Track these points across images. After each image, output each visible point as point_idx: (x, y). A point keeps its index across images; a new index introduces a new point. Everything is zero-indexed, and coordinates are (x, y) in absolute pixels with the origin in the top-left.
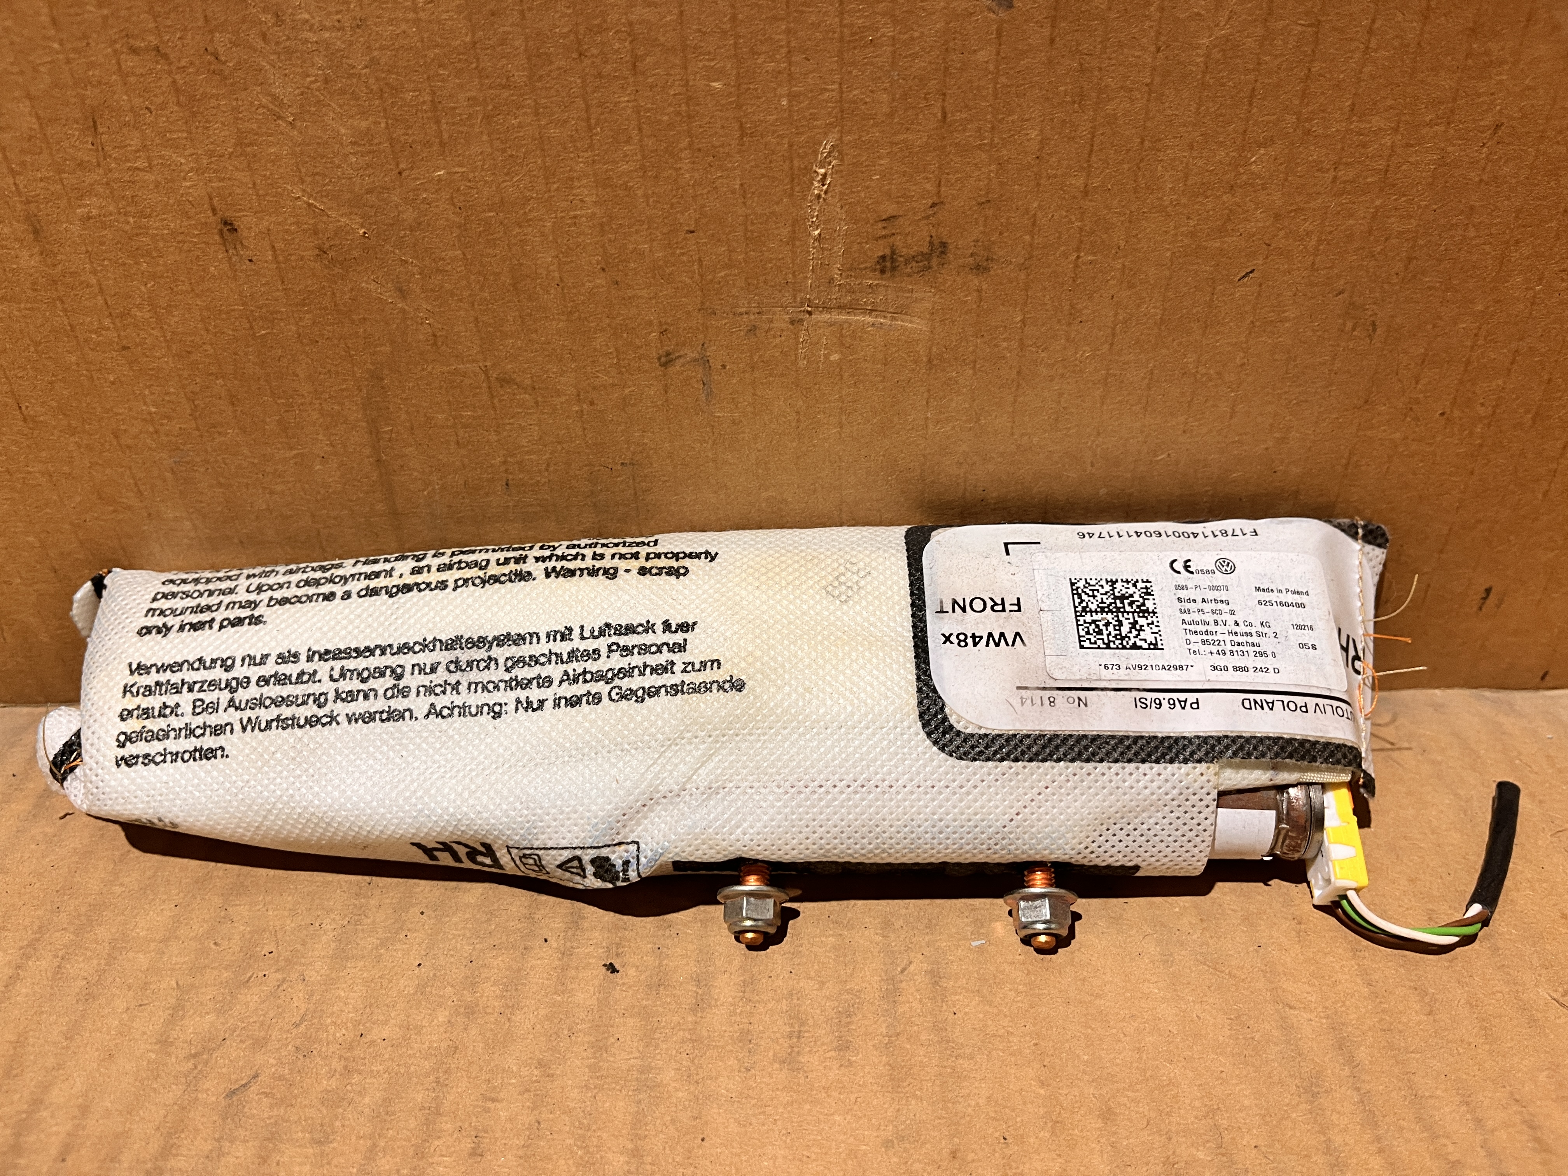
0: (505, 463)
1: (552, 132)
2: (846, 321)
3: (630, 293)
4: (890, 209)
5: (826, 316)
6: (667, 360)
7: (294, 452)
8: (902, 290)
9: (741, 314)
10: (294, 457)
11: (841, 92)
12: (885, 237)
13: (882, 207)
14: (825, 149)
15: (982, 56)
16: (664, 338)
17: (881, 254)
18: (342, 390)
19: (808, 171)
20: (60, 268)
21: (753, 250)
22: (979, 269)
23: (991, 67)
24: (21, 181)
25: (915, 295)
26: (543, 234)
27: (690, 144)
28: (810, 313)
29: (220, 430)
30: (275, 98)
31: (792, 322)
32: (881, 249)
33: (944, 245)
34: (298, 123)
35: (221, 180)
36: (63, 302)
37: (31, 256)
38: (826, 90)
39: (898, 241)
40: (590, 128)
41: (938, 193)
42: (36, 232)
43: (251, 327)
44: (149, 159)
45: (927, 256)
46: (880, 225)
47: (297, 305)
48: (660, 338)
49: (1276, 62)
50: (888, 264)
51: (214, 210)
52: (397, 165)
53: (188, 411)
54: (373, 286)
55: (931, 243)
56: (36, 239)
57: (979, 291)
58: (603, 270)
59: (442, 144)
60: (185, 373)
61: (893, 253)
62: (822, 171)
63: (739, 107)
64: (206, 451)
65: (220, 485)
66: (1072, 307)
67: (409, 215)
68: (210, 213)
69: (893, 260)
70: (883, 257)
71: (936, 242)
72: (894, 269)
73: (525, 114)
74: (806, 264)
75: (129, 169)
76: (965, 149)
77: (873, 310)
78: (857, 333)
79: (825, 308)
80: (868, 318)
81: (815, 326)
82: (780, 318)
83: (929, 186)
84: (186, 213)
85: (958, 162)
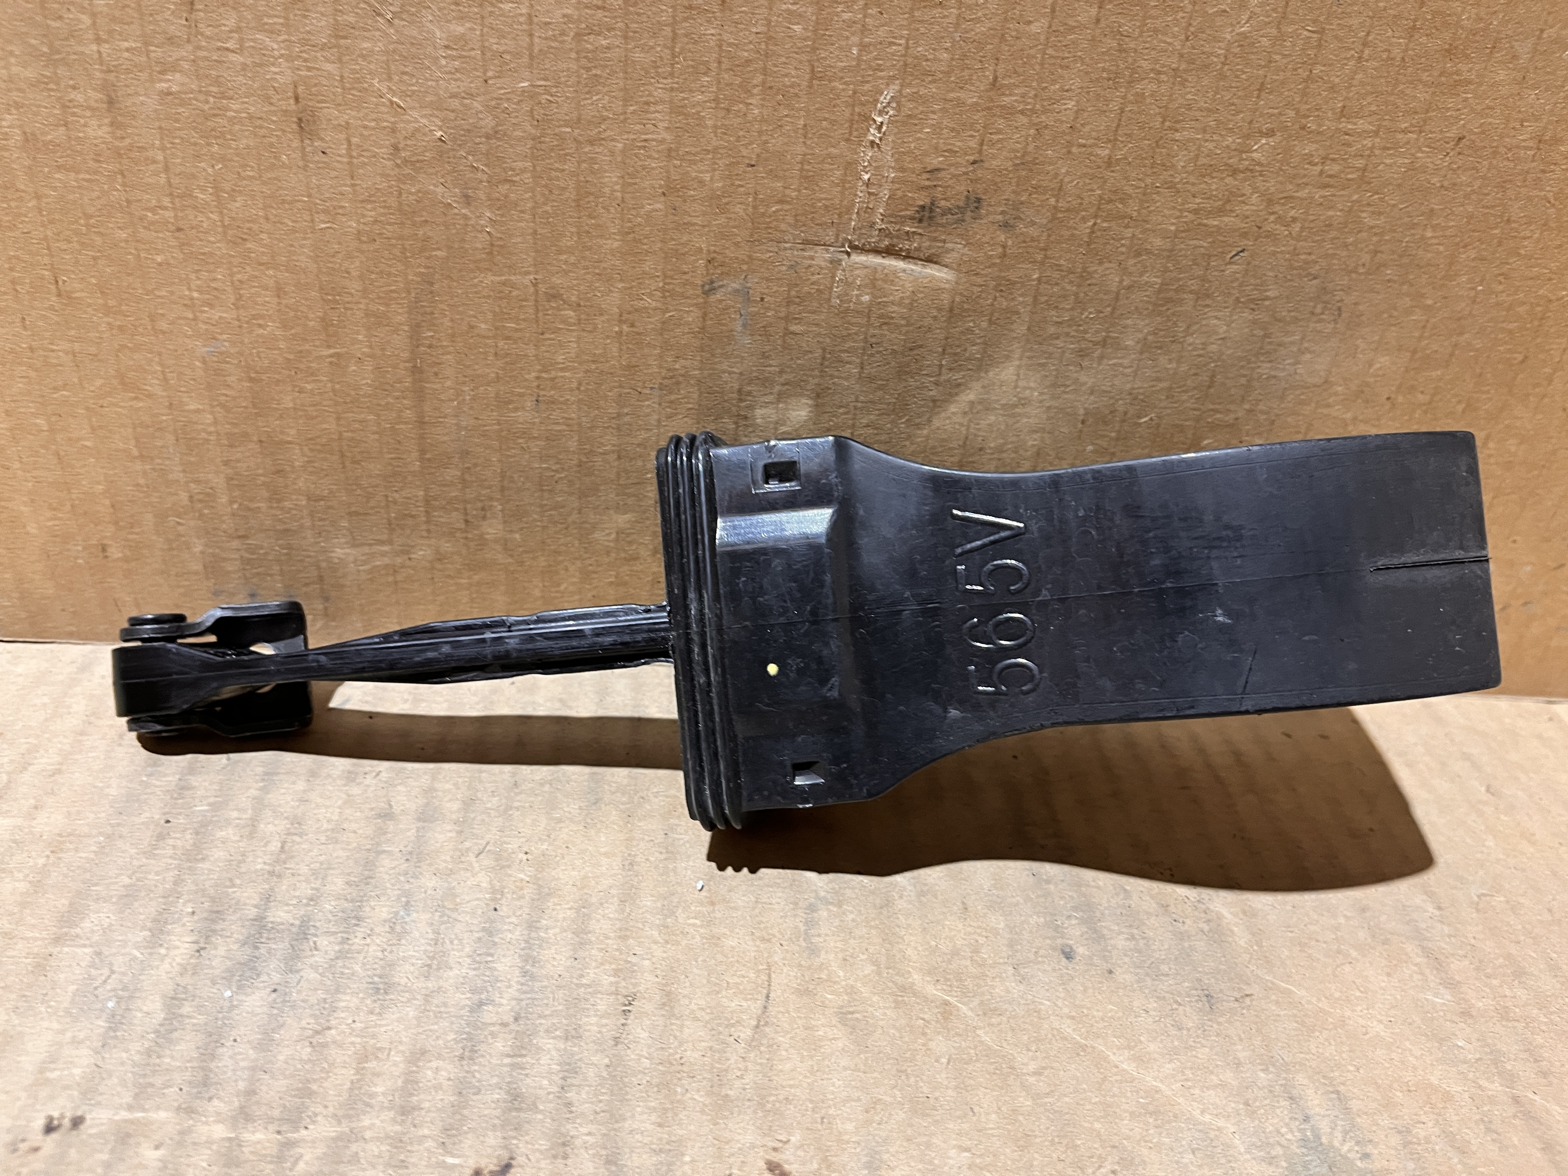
0: (538, 378)
1: (638, 55)
2: (880, 265)
3: (687, 219)
4: (936, 161)
5: (863, 258)
6: (710, 289)
7: (332, 351)
8: (935, 239)
9: (785, 249)
10: (331, 356)
11: (907, 48)
12: (927, 187)
13: (928, 160)
14: (885, 99)
16: (710, 266)
17: (922, 203)
18: (391, 291)
19: (867, 119)
20: (128, 141)
21: (806, 189)
22: (1006, 226)
23: (1042, 38)
24: (105, 48)
25: (947, 245)
26: (612, 153)
27: (764, 83)
28: (848, 254)
29: (261, 322)
31: (831, 262)
32: (922, 199)
33: (978, 200)
34: (396, 21)
35: (309, 69)
36: (124, 176)
37: (99, 126)
38: (895, 44)
39: (938, 193)
40: (674, 56)
41: (980, 152)
42: (111, 102)
43: (312, 221)
44: (241, 41)
45: (962, 210)
46: (926, 176)
47: (362, 201)
48: (706, 266)
49: (1285, 61)
50: (927, 214)
51: (297, 99)
52: (485, 74)
53: (232, 300)
54: (440, 190)
55: (967, 198)
56: (109, 110)
57: (1004, 247)
58: (664, 194)
59: (531, 57)
60: (236, 261)
61: (932, 204)
62: (879, 119)
63: (814, 49)
64: (242, 342)
65: (251, 380)
66: (1084, 270)
67: (488, 122)
68: (292, 101)
69: (931, 211)
70: (923, 207)
71: (972, 198)
72: (930, 218)
73: (615, 36)
74: (853, 205)
75: (219, 49)
76: (1009, 112)
77: (908, 257)
78: (891, 277)
79: (862, 250)
80: (901, 264)
81: (853, 267)
82: (821, 256)
83: (973, 144)
84: (267, 99)
85: (1001, 123)
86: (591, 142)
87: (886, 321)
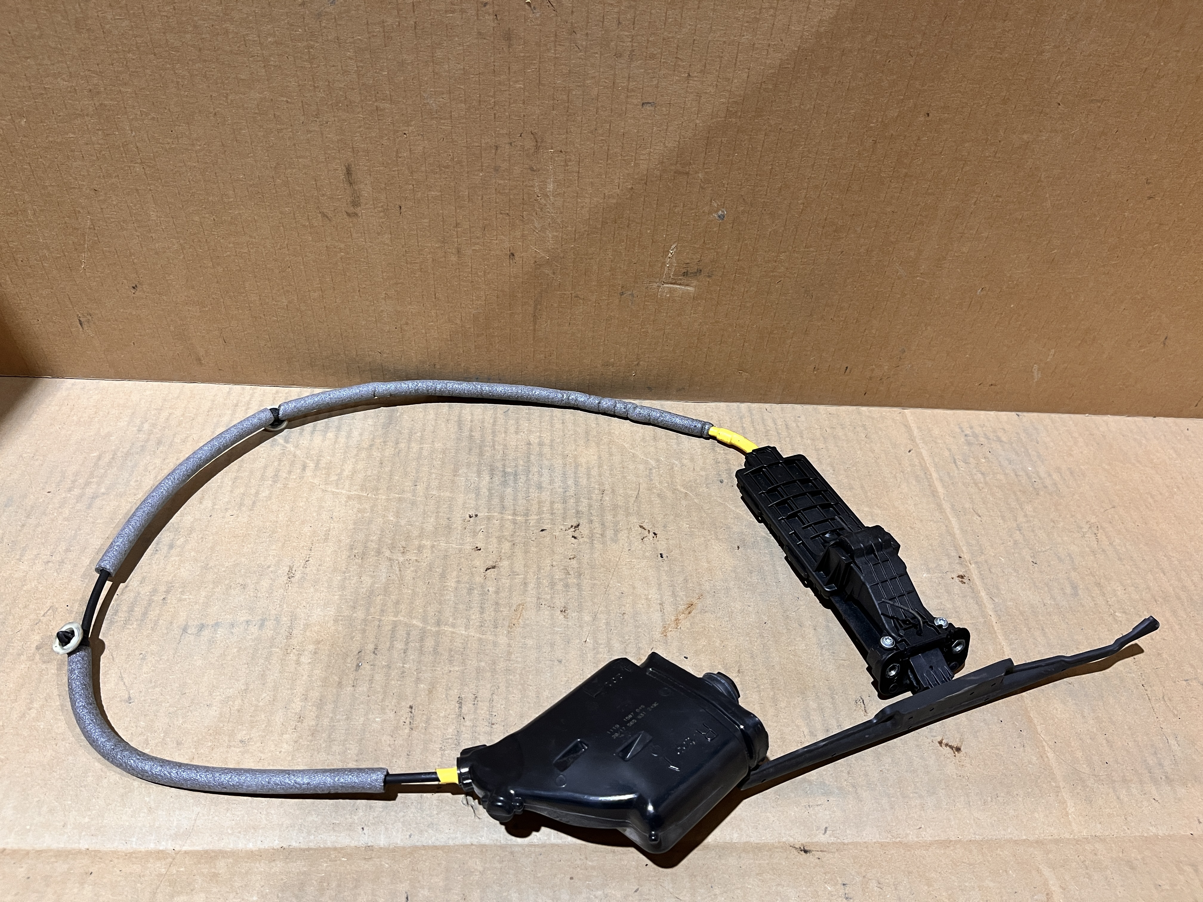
1: (604, 239)
2: (673, 287)
3: (616, 277)
4: (688, 261)
5: (667, 285)
6: (622, 294)
8: (688, 280)
11: (679, 235)
12: (686, 268)
13: (686, 261)
14: (673, 246)
15: (715, 229)
16: (622, 288)
18: (530, 296)
19: (668, 251)
20: (462, 261)
21: (651, 269)
22: (709, 276)
25: (692, 282)
26: (596, 261)
27: (639, 244)
28: (663, 284)
29: (491, 305)
30: (535, 227)
31: (658, 286)
32: (684, 270)
33: (701, 270)
34: (539, 233)
35: (514, 244)
36: (459, 269)
38: (676, 234)
39: (689, 269)
40: (614, 239)
41: (701, 259)
42: (459, 252)
43: (510, 279)
44: (497, 238)
45: (696, 273)
46: (685, 265)
47: (524, 274)
51: (510, 251)
52: (562, 244)
53: (484, 299)
54: (547, 271)
55: (697, 270)
56: (458, 254)
57: (709, 282)
58: (610, 271)
59: (575, 240)
60: (487, 290)
61: (687, 271)
62: (672, 252)
63: (653, 236)
64: (485, 309)
65: (486, 319)
66: (733, 287)
67: (562, 255)
68: (508, 251)
69: (687, 273)
70: (685, 272)
71: (699, 270)
72: (687, 275)
73: (598, 234)
74: (664, 273)
75: (490, 240)
76: (709, 249)
77: (680, 284)
78: (675, 290)
79: (667, 283)
80: (678, 286)
81: (664, 288)
82: (655, 285)
83: (699, 257)
84: (502, 251)
85: (707, 252)
86: (590, 259)
87: (674, 301)
